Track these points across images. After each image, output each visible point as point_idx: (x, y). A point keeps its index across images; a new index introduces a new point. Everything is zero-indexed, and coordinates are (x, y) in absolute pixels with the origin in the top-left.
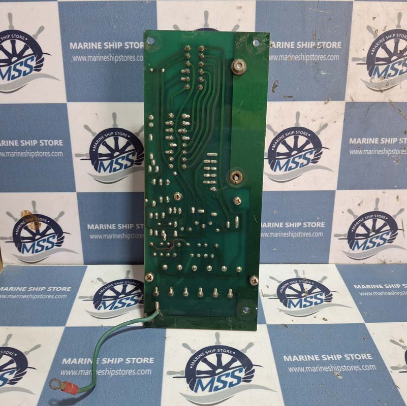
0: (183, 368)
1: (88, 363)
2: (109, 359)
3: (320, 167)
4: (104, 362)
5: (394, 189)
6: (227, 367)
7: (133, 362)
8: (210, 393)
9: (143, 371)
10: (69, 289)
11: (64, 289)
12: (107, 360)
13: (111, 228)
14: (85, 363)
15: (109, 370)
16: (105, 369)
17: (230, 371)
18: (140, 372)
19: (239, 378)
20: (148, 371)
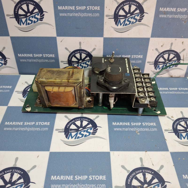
0: (63, 127)
1: (17, 124)
2: (28, 122)
3: (142, 24)
4: (25, 124)
5: (182, 38)
6: (85, 127)
7: (40, 124)
8: (75, 140)
9: (44, 129)
10: (11, 87)
11: (8, 87)
12: (27, 123)
13: (30, 56)
14: (16, 124)
15: (28, 128)
16: (25, 128)
17: (86, 129)
18: (42, 129)
19: (90, 133)
20: (47, 129)
